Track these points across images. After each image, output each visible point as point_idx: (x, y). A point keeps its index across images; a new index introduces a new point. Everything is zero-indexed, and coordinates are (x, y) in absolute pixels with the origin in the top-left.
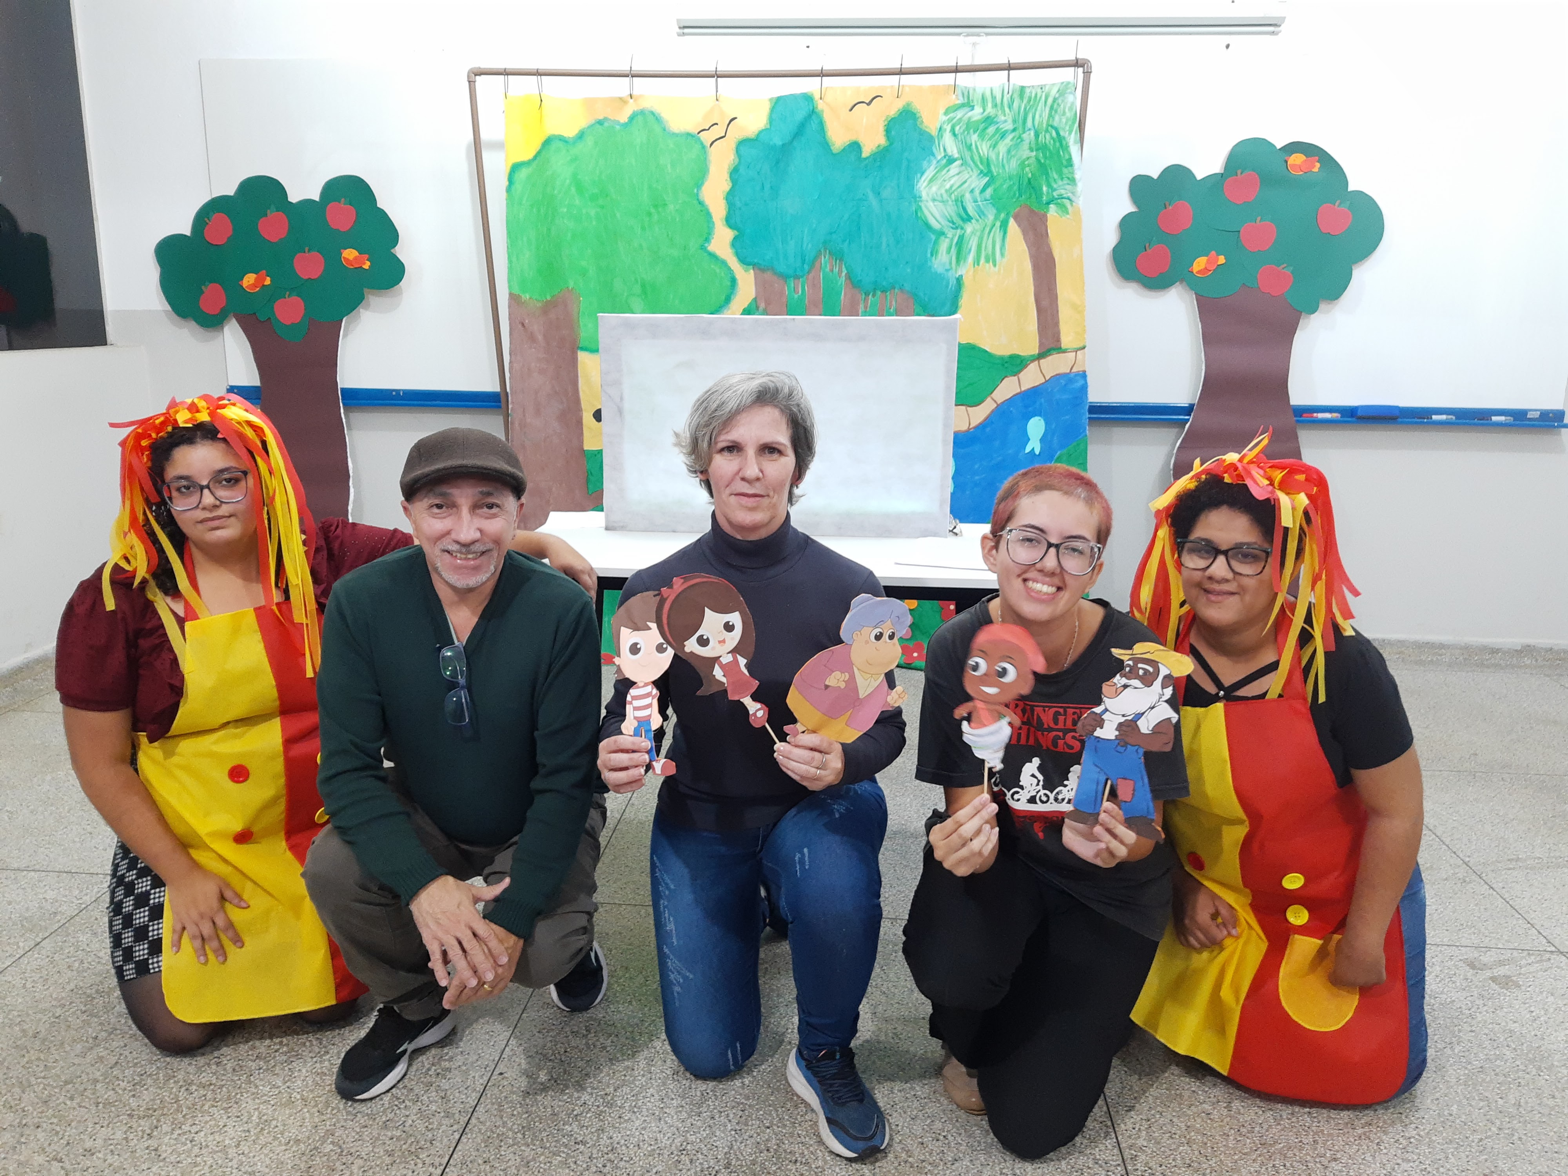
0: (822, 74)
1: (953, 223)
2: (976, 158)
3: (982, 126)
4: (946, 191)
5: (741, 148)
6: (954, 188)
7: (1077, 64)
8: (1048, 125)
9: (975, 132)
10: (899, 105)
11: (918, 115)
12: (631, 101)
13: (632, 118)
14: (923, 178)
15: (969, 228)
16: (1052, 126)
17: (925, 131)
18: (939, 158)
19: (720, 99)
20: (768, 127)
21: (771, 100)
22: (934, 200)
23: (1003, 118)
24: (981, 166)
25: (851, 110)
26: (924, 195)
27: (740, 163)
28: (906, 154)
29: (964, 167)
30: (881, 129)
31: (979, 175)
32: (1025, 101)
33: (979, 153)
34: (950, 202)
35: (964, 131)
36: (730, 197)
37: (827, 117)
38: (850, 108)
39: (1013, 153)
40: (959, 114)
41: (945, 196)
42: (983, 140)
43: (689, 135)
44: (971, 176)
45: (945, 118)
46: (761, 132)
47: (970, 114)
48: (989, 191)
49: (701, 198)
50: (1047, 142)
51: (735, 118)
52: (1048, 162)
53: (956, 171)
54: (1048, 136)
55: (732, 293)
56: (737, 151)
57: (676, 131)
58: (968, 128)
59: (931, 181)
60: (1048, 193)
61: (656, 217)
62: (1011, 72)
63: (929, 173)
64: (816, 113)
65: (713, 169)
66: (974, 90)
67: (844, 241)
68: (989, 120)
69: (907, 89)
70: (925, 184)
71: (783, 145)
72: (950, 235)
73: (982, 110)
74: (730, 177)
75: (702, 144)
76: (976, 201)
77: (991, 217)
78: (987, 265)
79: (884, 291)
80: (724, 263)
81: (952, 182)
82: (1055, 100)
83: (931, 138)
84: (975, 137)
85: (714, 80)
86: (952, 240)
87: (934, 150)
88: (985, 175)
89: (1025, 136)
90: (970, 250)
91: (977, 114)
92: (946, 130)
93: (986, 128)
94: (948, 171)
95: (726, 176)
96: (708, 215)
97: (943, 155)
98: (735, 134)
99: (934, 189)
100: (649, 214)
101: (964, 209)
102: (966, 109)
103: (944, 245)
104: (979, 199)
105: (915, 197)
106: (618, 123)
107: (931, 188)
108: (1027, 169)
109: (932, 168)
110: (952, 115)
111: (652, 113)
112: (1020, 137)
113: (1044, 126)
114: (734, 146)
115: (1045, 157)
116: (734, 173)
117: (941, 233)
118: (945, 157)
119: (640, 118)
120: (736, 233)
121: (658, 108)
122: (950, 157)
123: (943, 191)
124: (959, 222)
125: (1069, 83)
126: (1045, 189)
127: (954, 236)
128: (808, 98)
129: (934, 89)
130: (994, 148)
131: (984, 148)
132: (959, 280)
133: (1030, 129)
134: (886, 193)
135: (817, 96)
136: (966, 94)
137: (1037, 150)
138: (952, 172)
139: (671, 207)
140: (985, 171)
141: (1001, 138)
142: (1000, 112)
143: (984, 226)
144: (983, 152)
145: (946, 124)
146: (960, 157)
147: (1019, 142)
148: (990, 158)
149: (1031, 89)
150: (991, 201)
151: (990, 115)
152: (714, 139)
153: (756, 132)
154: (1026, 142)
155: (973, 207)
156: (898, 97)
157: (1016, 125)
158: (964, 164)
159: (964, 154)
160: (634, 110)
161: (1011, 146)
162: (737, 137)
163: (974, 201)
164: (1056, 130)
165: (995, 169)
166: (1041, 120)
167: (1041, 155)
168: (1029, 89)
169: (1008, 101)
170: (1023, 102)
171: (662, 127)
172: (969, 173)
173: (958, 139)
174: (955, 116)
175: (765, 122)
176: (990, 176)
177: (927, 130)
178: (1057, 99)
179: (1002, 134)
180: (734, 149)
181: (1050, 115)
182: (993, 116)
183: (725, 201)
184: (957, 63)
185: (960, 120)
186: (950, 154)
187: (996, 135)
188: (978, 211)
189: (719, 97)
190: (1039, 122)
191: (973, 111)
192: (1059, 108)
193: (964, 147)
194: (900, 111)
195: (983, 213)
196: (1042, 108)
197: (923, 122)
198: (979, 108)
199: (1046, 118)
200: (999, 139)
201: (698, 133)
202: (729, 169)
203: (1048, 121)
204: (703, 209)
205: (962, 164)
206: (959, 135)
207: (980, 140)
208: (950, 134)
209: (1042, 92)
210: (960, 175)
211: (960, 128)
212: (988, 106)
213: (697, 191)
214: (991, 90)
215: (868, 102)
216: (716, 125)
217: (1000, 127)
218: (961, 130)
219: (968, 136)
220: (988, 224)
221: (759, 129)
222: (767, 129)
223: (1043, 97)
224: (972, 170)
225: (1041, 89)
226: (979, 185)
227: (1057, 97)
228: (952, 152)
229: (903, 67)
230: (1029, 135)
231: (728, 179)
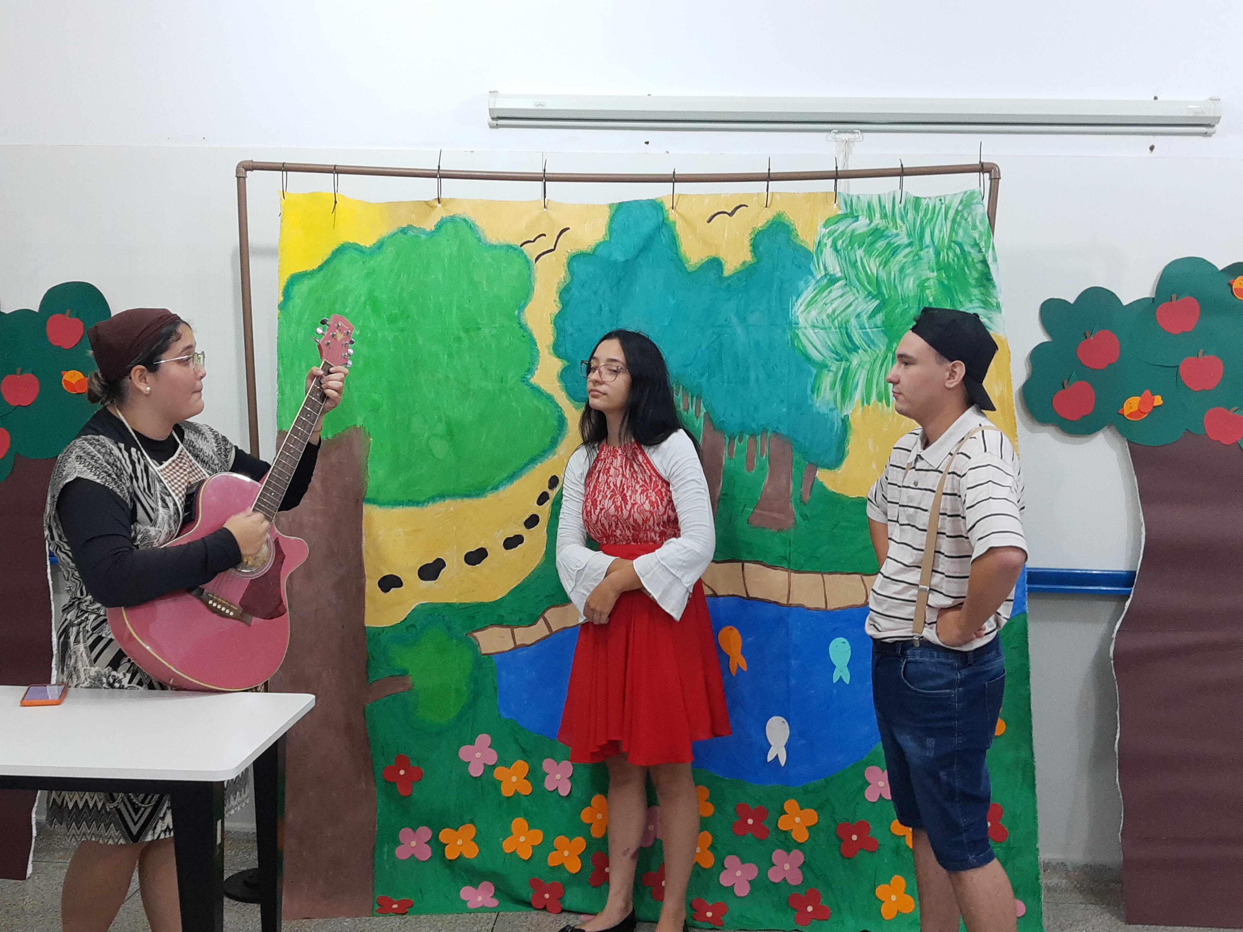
0: (674, 179)
1: (837, 354)
2: (863, 277)
3: (868, 240)
4: (828, 316)
5: (575, 264)
6: (836, 314)
7: (982, 168)
8: (951, 241)
9: (859, 248)
10: (769, 215)
11: (792, 227)
12: (439, 205)
13: (439, 226)
14: (800, 301)
15: (855, 360)
16: (956, 243)
17: (801, 246)
18: (818, 277)
19: (549, 206)
20: (607, 239)
21: (611, 206)
22: (814, 327)
23: (895, 231)
24: (869, 287)
25: (709, 221)
26: (801, 321)
27: (572, 281)
28: (777, 273)
29: (848, 289)
30: (747, 243)
31: (865, 298)
33: (866, 272)
34: (833, 329)
35: (847, 246)
36: (559, 321)
37: (680, 229)
38: (708, 218)
39: (909, 271)
40: (841, 227)
41: (827, 322)
42: (870, 256)
43: (509, 247)
44: (857, 298)
45: (824, 231)
46: (598, 246)
47: (854, 225)
48: (880, 317)
49: (522, 321)
50: (950, 260)
51: (568, 229)
52: (952, 283)
53: (840, 292)
54: (951, 255)
55: (559, 435)
56: (569, 268)
57: (495, 243)
58: (851, 243)
59: (810, 304)
61: (466, 343)
62: (905, 178)
63: (807, 295)
64: (665, 224)
65: (538, 287)
66: (859, 197)
67: (702, 375)
68: (877, 233)
69: (778, 197)
70: (802, 308)
71: (626, 261)
72: (833, 368)
73: (868, 222)
74: (561, 298)
75: (526, 257)
76: (863, 328)
77: (883, 348)
78: (880, 404)
79: (753, 436)
80: (550, 398)
81: (834, 306)
82: (957, 212)
83: (808, 255)
84: (860, 253)
85: (541, 184)
86: (836, 373)
87: (813, 268)
88: (875, 297)
89: (922, 253)
90: (857, 385)
91: (862, 225)
92: (826, 244)
93: (873, 243)
94: (830, 292)
95: (556, 297)
96: (532, 342)
97: (823, 273)
98: (567, 247)
99: (814, 313)
100: (458, 339)
101: (849, 337)
102: (850, 220)
103: (827, 380)
104: (867, 326)
105: (790, 323)
106: (424, 231)
107: (809, 312)
108: (927, 291)
109: (810, 288)
110: (832, 227)
111: (465, 220)
112: (917, 254)
113: (946, 241)
114: (565, 261)
115: (948, 278)
116: (565, 294)
117: (823, 366)
118: (826, 275)
119: (450, 226)
120: (567, 364)
121: (470, 215)
122: (831, 276)
123: (824, 317)
124: (843, 352)
125: (973, 193)
127: (838, 369)
128: (656, 206)
129: (809, 197)
131: (873, 266)
132: (845, 421)
133: (927, 247)
134: (753, 319)
135: (668, 205)
136: (849, 203)
137: (938, 270)
138: (834, 295)
139: (486, 331)
140: (875, 293)
141: (893, 254)
142: (891, 224)
143: (875, 357)
144: (871, 271)
145: (827, 238)
146: (843, 276)
147: (917, 260)
148: (879, 279)
149: (927, 199)
150: (883, 329)
151: (879, 227)
152: (541, 252)
153: (593, 245)
154: (925, 260)
155: (860, 335)
156: (766, 206)
157: (911, 240)
158: (849, 284)
159: (848, 273)
160: (442, 216)
161: (905, 263)
162: (569, 251)
163: (861, 328)
164: (960, 245)
165: (887, 291)
166: (941, 236)
167: (944, 276)
168: (925, 198)
169: (901, 213)
170: (918, 215)
171: (477, 238)
172: (854, 294)
173: (841, 256)
174: (836, 228)
175: (604, 234)
176: (881, 299)
177: (803, 244)
178: (961, 211)
179: (894, 250)
180: (566, 265)
181: (952, 229)
182: (882, 229)
183: (553, 326)
184: (837, 168)
185: (843, 233)
186: (832, 273)
187: (886, 251)
188: (867, 339)
189: (548, 204)
190: (939, 238)
191: (858, 223)
192: (963, 221)
193: (848, 265)
194: (770, 223)
195: (873, 342)
196: (942, 221)
197: (798, 235)
198: (864, 218)
199: (948, 233)
200: (890, 255)
201: (522, 245)
202: (559, 288)
203: (950, 236)
204: (525, 334)
205: (846, 284)
206: (842, 250)
207: (867, 256)
208: (831, 249)
209: (942, 204)
210: (844, 297)
211: (843, 242)
212: (875, 217)
213: (519, 313)
214: (879, 198)
215: (730, 212)
216: (543, 237)
217: (892, 242)
218: (844, 246)
219: (853, 251)
220: (880, 355)
221: (596, 242)
222: (606, 241)
223: (943, 210)
224: (858, 291)
225: (939, 198)
226: (867, 310)
227: (960, 208)
228: (834, 270)
229: (771, 171)
230: (928, 252)
231: (558, 300)
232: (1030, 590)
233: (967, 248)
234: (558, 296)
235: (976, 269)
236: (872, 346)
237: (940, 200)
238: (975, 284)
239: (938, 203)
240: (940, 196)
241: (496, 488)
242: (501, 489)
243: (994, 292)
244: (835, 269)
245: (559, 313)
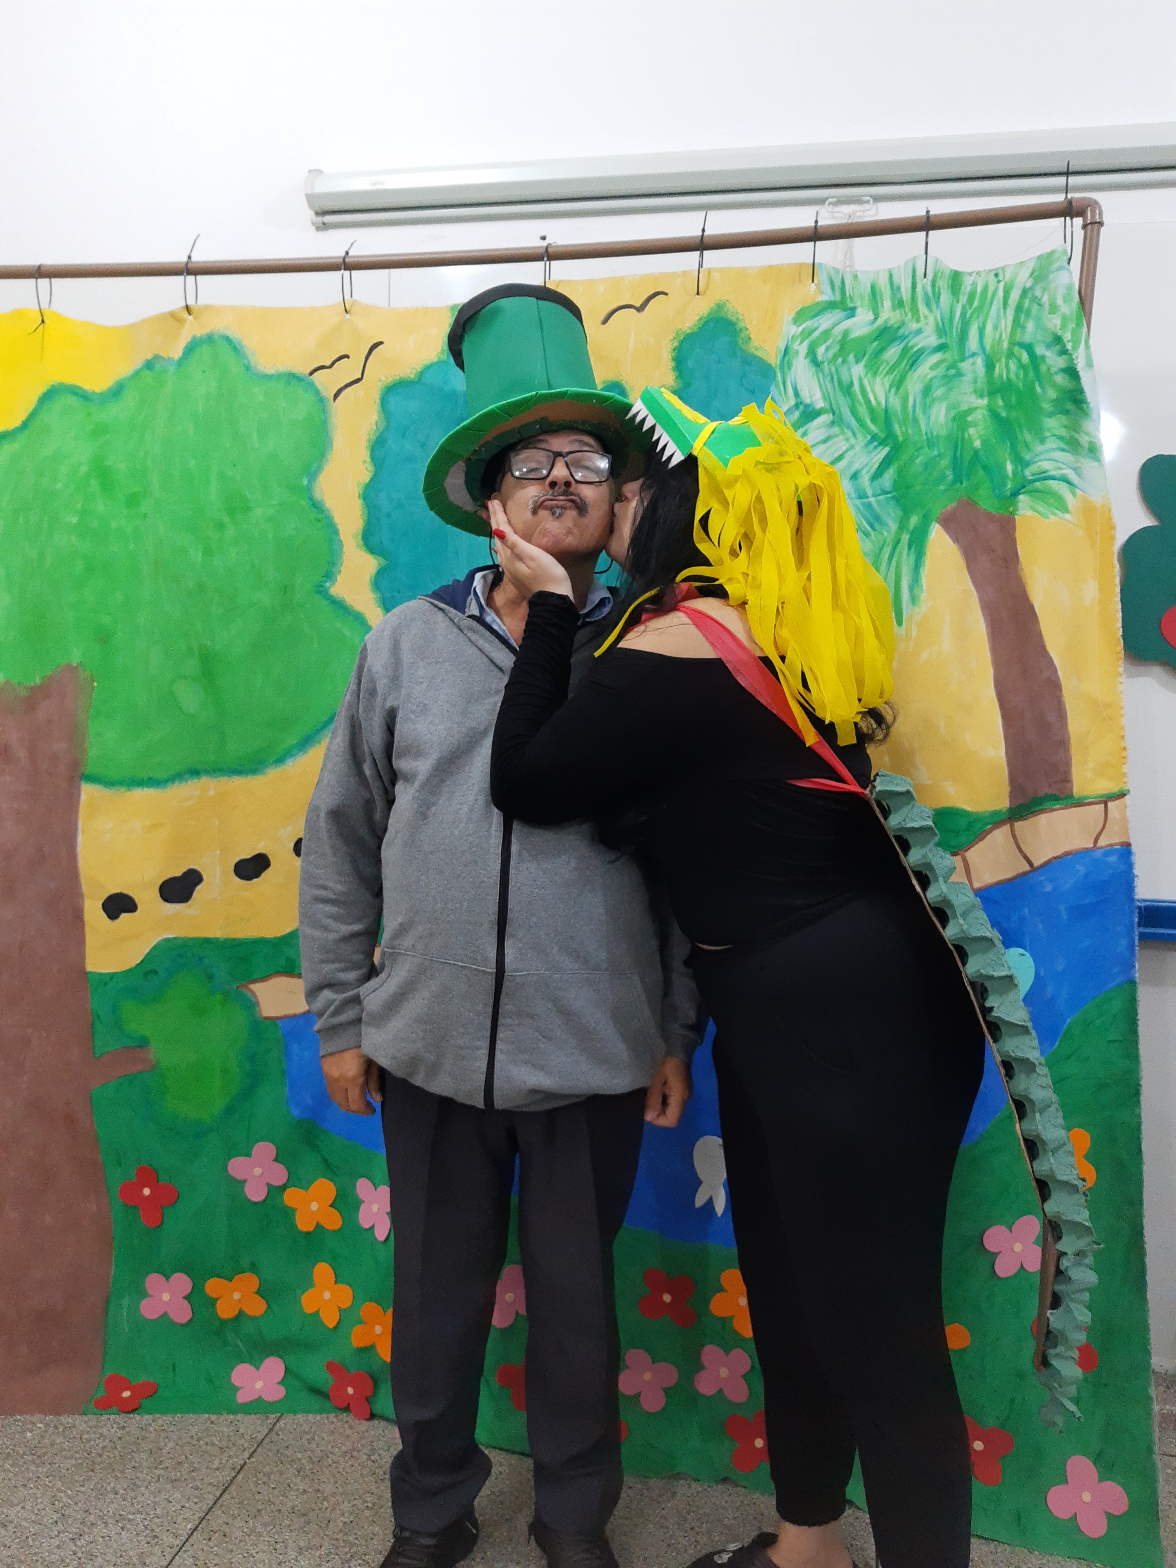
0: (549, 255)
2: (862, 408)
3: (872, 347)
5: (390, 399)
7: (1069, 209)
8: (1012, 343)
9: (857, 362)
10: (701, 308)
11: (741, 325)
12: (191, 317)
13: (190, 350)
16: (1022, 345)
17: (755, 357)
19: (352, 311)
20: (444, 358)
23: (916, 327)
24: (872, 426)
25: (605, 321)
27: (387, 428)
29: (836, 429)
30: (667, 356)
31: (867, 445)
32: (963, 299)
33: (868, 401)
35: (835, 357)
36: (369, 494)
38: (602, 317)
39: (938, 393)
40: (825, 322)
42: (875, 374)
43: (292, 377)
44: (852, 447)
45: (795, 330)
46: (427, 368)
47: (849, 323)
48: (890, 475)
49: (317, 496)
50: (1012, 376)
51: (382, 343)
52: (1014, 414)
53: (821, 434)
54: (1013, 366)
56: (384, 406)
57: (270, 371)
58: (842, 351)
60: (1015, 474)
62: (932, 233)
65: (338, 441)
66: (856, 277)
68: (886, 335)
69: (716, 277)
73: (871, 316)
74: (372, 456)
75: (317, 392)
76: (862, 496)
77: (893, 526)
80: (357, 616)
82: (1025, 292)
83: (766, 372)
84: (858, 370)
85: (344, 273)
87: (773, 390)
88: (883, 443)
89: (962, 365)
91: (861, 323)
92: (797, 352)
93: (881, 351)
95: (366, 454)
96: (331, 529)
97: (793, 402)
98: (379, 374)
102: (838, 314)
104: (869, 492)
106: (170, 359)
108: (971, 430)
110: (809, 324)
111: (227, 339)
113: (1005, 345)
114: (377, 396)
115: (1008, 406)
116: (378, 447)
118: (797, 406)
119: (206, 349)
120: (383, 562)
121: (236, 331)
122: (807, 406)
126: (1009, 468)
129: (771, 272)
130: (898, 389)
131: (878, 389)
133: (973, 355)
136: (838, 283)
137: (990, 394)
139: (259, 512)
140: (883, 436)
141: (912, 365)
142: (910, 315)
143: (881, 544)
144: (876, 398)
145: (798, 342)
146: (827, 407)
147: (952, 375)
148: (890, 410)
149: (974, 275)
150: (894, 494)
151: (890, 324)
152: (343, 385)
153: (419, 368)
154: (969, 378)
155: (858, 508)
156: (698, 294)
157: (943, 340)
158: (838, 421)
159: (838, 403)
160: (194, 335)
161: (931, 379)
162: (383, 378)
163: (860, 497)
164: (1029, 348)
165: (901, 428)
166: (997, 336)
167: (1000, 403)
168: (970, 274)
169: (926, 294)
170: (958, 302)
171: (244, 365)
172: (847, 440)
173: (822, 371)
174: (815, 326)
175: (439, 350)
176: (891, 445)
177: (759, 354)
178: (1031, 288)
179: (913, 359)
180: (378, 401)
181: (1016, 323)
182: (896, 326)
183: (361, 501)
184: (816, 222)
185: (827, 333)
186: (808, 401)
187: (901, 362)
188: (868, 515)
189: (351, 307)
190: (994, 340)
191: (854, 319)
192: (1035, 307)
193: (837, 388)
194: (705, 320)
195: (878, 518)
196: (998, 309)
197: (750, 339)
198: (865, 312)
199: (1009, 329)
200: (908, 368)
201: (311, 373)
202: (369, 440)
203: (1013, 333)
204: (321, 516)
205: (833, 423)
206: (826, 364)
207: (869, 375)
208: (807, 361)
209: (999, 281)
210: (830, 443)
211: (827, 349)
212: (883, 307)
213: (309, 482)
214: (891, 275)
215: (638, 305)
216: (346, 359)
217: (910, 344)
218: (830, 354)
219: (845, 367)
220: (888, 540)
221: (424, 363)
222: (443, 362)
223: (1001, 293)
224: (854, 434)
225: (994, 272)
226: (870, 464)
227: (1028, 285)
228: (811, 397)
229: (706, 233)
230: (973, 364)
231: (369, 460)
232: (1142, 936)
233: (1040, 350)
234: (369, 453)
235: (1054, 385)
236: (877, 526)
237: (996, 275)
238: (1051, 409)
239: (992, 280)
240: (996, 269)
241: (280, 760)
242: (290, 762)
243: (1087, 425)
244: (814, 395)
245: (371, 480)
